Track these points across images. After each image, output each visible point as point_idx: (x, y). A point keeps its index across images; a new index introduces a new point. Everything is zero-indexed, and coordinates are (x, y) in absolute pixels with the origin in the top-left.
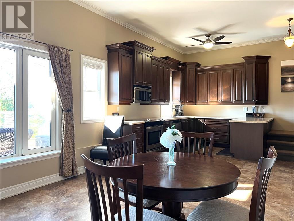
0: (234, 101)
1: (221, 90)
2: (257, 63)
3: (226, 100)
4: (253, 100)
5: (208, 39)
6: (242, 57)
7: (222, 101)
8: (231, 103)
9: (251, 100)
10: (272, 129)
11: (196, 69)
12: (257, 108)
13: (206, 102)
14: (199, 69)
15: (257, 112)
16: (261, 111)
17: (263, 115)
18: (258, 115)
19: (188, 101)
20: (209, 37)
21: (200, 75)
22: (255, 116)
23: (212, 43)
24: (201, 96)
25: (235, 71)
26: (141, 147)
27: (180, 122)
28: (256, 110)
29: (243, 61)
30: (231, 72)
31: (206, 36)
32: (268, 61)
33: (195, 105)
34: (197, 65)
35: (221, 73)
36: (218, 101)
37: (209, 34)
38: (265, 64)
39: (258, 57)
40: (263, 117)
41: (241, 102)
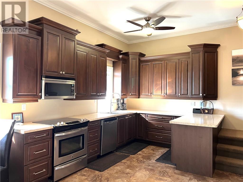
0: (180, 94)
1: (165, 83)
2: (205, 52)
3: (171, 94)
4: (201, 95)
5: (148, 23)
6: (188, 46)
7: (167, 94)
8: (176, 96)
9: (198, 94)
10: (222, 127)
11: (139, 59)
12: (205, 103)
13: (150, 95)
14: (143, 59)
15: (205, 107)
16: (210, 107)
17: (211, 112)
18: (206, 111)
19: (130, 94)
20: (149, 21)
21: (144, 66)
22: (202, 112)
23: (152, 28)
24: (145, 89)
25: (180, 62)
26: (46, 161)
27: (116, 119)
28: (205, 106)
29: (189, 50)
30: (176, 62)
31: (145, 20)
32: (217, 50)
33: (139, 98)
34: (141, 55)
35: (166, 64)
36: (163, 94)
37: (149, 17)
38: (214, 54)
39: (206, 46)
40: (212, 114)
41: (187, 96)
